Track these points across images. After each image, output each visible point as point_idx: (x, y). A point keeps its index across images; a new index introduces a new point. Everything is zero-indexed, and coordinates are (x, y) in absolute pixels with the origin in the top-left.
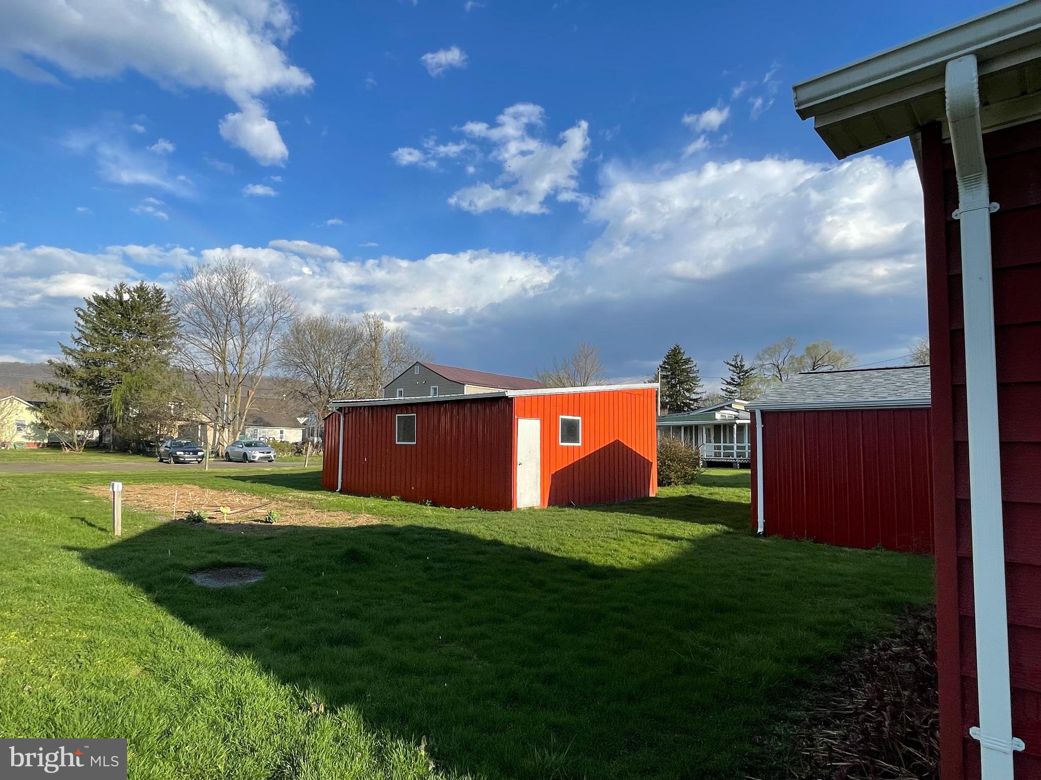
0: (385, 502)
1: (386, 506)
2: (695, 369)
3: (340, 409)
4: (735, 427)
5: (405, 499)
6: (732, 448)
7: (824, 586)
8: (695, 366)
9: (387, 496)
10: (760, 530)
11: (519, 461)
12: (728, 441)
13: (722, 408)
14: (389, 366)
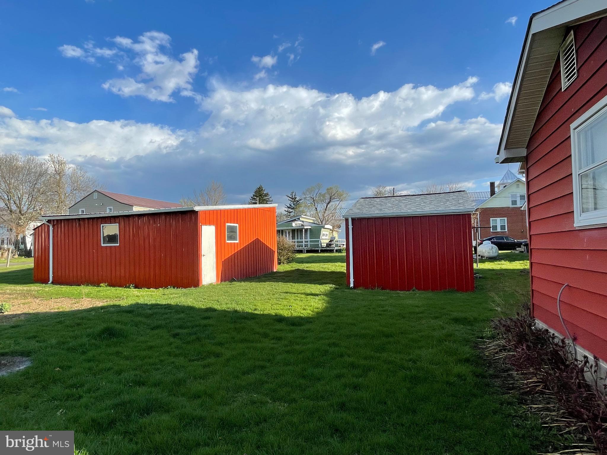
0: (96, 289)
1: (99, 291)
2: (271, 199)
3: (49, 221)
4: (304, 230)
5: (112, 284)
6: (302, 242)
7: (418, 313)
8: (271, 197)
9: (96, 283)
10: (352, 285)
11: (203, 253)
12: (299, 238)
13: (295, 220)
14: (72, 193)
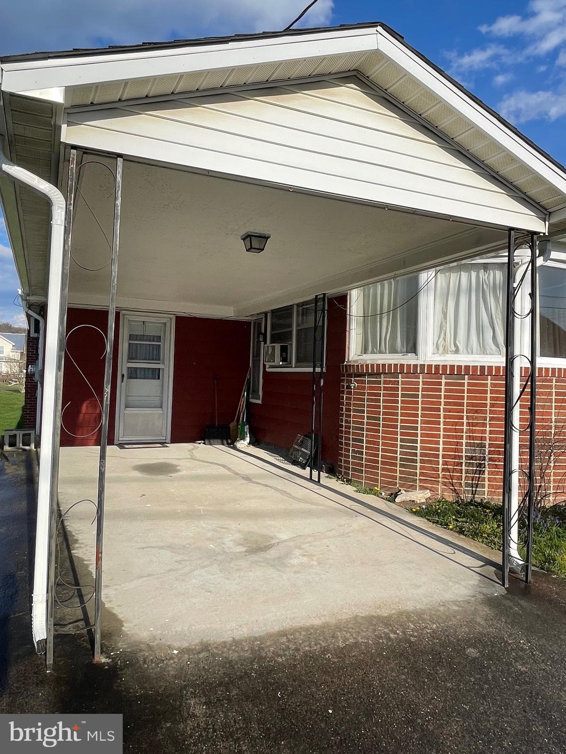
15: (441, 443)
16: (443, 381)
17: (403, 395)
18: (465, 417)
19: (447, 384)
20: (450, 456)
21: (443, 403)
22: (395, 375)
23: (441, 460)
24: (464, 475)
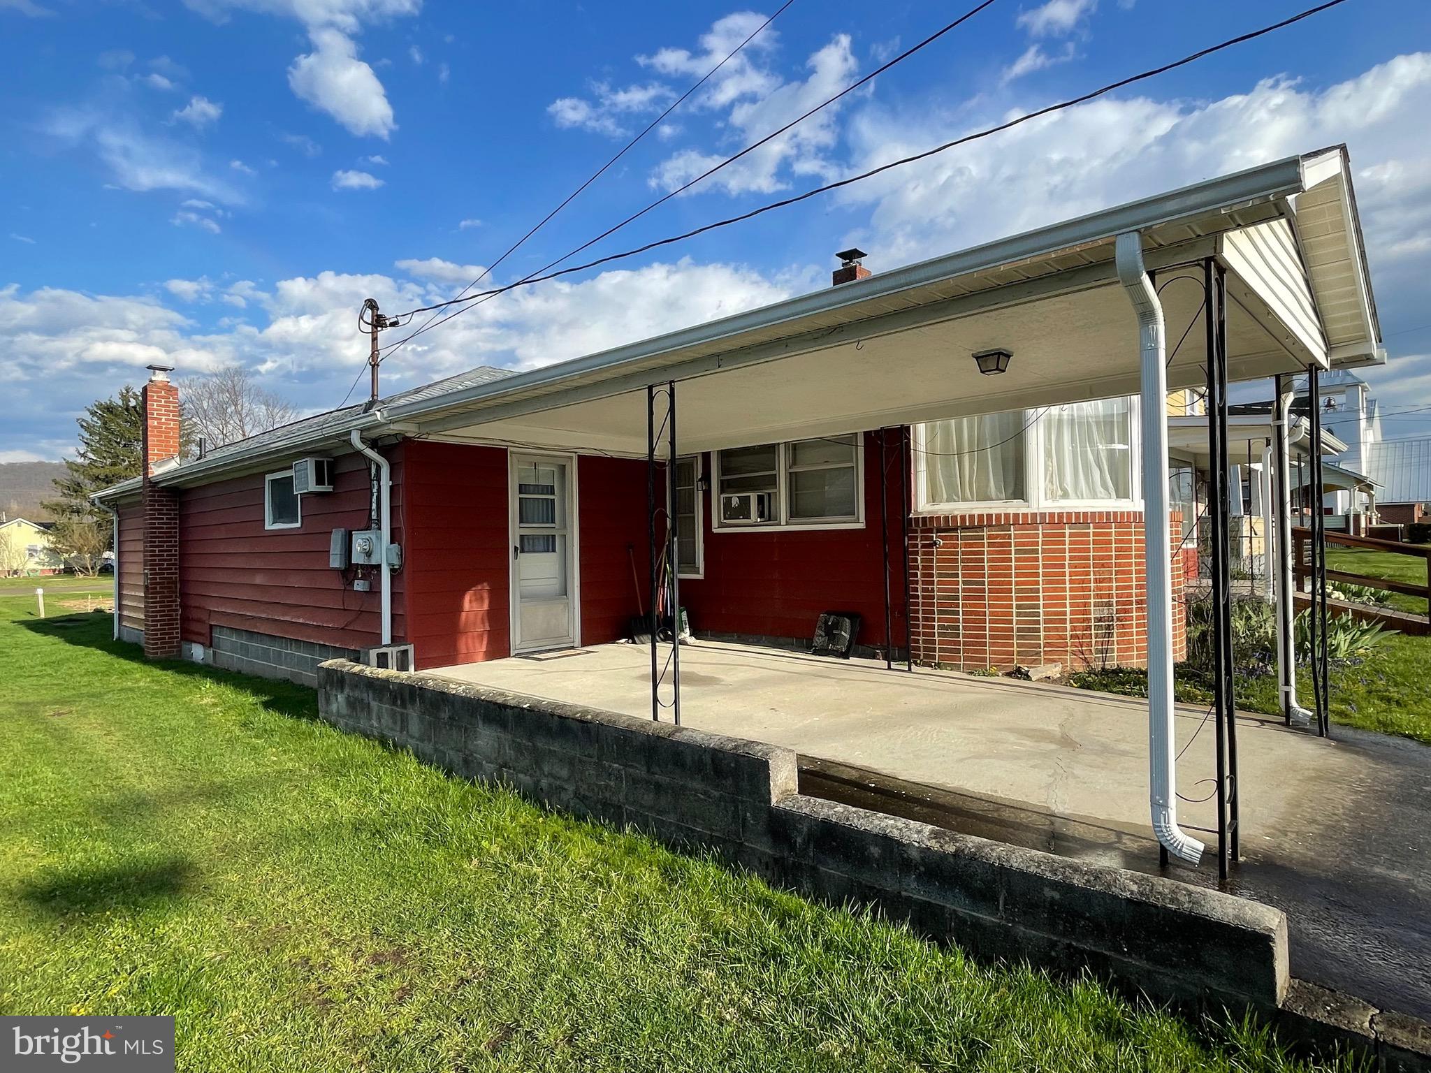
15: (1068, 605)
16: (1067, 531)
17: (1017, 552)
18: (1092, 573)
19: (1071, 535)
20: (1078, 620)
21: (1067, 558)
22: (1006, 527)
23: (1068, 625)
24: (1094, 640)
